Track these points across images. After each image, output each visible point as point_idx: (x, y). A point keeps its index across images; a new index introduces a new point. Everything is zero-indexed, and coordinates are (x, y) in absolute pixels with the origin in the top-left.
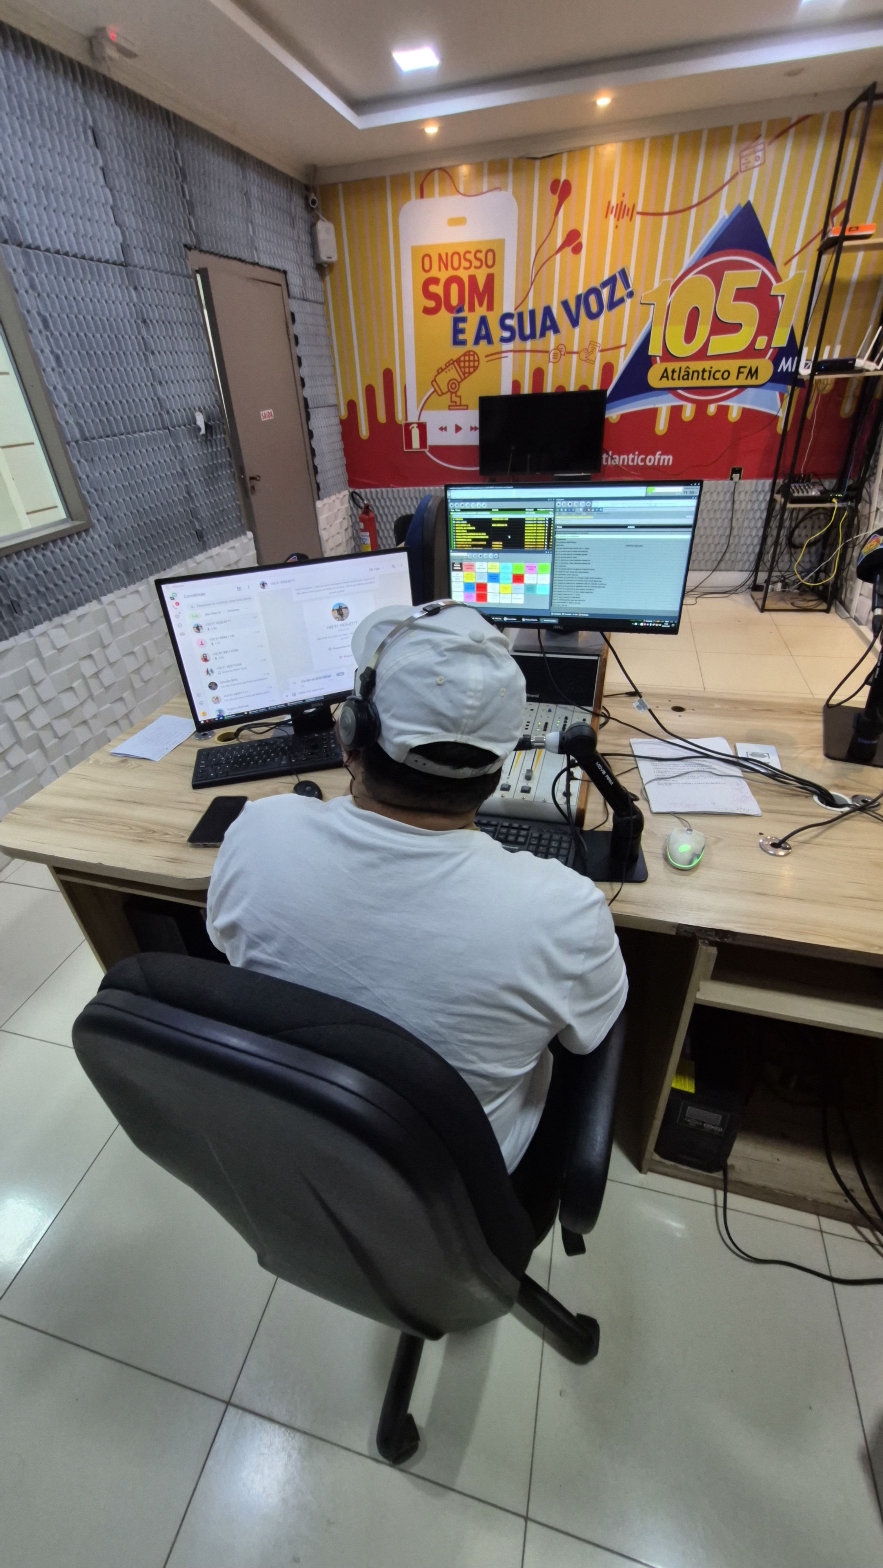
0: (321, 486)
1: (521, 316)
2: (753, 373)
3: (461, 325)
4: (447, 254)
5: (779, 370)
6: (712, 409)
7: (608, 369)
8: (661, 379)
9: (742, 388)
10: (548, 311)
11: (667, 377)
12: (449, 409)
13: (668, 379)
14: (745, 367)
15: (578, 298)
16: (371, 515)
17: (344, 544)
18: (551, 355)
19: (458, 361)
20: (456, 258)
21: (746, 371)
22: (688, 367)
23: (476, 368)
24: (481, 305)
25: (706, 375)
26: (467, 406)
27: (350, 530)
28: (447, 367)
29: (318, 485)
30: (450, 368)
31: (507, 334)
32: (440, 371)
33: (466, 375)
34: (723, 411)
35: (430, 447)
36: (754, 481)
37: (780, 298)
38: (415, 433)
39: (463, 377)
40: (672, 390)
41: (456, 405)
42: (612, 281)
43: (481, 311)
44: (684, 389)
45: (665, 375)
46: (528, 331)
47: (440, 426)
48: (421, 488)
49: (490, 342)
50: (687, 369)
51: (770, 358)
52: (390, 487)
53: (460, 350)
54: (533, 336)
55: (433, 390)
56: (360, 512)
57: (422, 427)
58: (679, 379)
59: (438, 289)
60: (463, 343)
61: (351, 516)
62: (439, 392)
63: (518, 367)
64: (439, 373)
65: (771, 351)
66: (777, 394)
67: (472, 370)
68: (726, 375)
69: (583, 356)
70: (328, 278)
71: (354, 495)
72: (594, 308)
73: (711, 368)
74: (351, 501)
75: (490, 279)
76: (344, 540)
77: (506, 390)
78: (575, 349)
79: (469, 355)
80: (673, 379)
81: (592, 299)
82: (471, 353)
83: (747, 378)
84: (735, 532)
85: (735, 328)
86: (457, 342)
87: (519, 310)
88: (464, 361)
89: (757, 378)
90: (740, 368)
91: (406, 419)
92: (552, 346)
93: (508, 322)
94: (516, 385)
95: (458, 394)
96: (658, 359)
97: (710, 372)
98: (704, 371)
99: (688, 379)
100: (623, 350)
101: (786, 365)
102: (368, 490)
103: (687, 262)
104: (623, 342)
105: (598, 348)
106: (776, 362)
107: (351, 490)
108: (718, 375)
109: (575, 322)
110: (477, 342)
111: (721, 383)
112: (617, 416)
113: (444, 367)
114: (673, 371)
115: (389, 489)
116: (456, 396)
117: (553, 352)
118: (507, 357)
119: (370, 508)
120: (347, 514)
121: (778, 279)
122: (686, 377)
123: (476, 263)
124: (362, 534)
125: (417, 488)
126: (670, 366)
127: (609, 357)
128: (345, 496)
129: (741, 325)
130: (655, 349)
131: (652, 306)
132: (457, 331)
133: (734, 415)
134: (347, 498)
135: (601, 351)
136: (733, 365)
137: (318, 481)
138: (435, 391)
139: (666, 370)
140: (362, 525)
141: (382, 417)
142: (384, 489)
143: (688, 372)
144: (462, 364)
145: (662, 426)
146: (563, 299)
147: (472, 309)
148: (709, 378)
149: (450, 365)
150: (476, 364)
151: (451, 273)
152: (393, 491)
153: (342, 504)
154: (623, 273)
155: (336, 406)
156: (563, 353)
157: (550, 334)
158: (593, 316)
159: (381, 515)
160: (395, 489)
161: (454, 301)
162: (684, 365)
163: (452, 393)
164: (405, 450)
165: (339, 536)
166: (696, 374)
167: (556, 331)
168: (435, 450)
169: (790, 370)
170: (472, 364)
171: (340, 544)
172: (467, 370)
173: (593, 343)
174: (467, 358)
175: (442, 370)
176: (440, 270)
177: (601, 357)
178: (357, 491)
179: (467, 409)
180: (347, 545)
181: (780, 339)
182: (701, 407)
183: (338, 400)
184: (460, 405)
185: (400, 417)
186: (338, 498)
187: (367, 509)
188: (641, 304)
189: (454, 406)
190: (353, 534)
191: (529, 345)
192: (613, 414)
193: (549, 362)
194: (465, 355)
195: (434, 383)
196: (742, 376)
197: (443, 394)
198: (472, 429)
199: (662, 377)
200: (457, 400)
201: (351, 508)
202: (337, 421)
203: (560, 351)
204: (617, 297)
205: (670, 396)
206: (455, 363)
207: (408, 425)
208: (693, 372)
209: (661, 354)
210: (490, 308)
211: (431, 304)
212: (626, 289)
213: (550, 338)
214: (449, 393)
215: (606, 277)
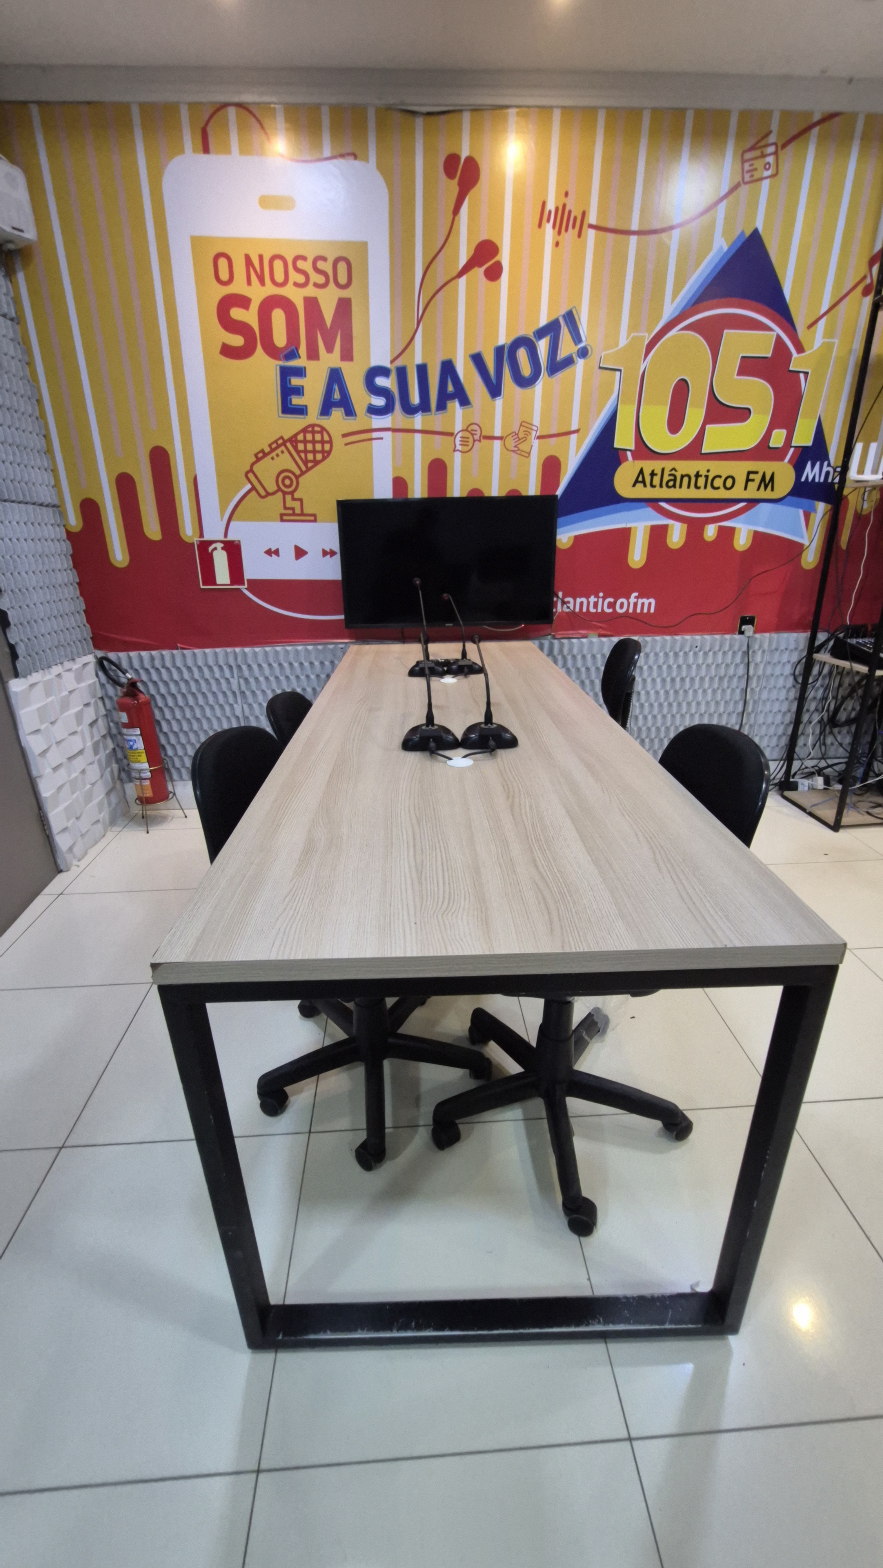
0: (21, 650)
1: (402, 373)
2: (768, 482)
3: (295, 381)
4: (261, 257)
5: (803, 479)
6: (711, 532)
7: (551, 466)
8: (634, 485)
9: (753, 502)
10: (448, 368)
11: (644, 482)
12: (282, 520)
13: (645, 486)
14: (756, 473)
15: (499, 351)
16: (142, 698)
17: (89, 752)
18: (458, 439)
19: (293, 440)
20: (278, 265)
21: (758, 478)
22: (674, 469)
23: (326, 454)
24: (330, 349)
25: (701, 481)
26: (315, 516)
27: (101, 723)
28: (272, 450)
29: (12, 648)
30: (278, 451)
31: (380, 402)
32: (260, 456)
33: (309, 465)
34: (727, 534)
35: (249, 581)
36: (775, 636)
37: (802, 376)
38: (221, 560)
39: (304, 468)
40: (653, 502)
41: (294, 514)
42: (551, 330)
43: (330, 359)
44: (668, 501)
45: (640, 479)
46: (415, 399)
47: (267, 549)
48: (238, 650)
49: (350, 412)
50: (673, 472)
51: (790, 462)
52: (177, 648)
53: (294, 424)
54: (424, 407)
55: (249, 486)
56: (120, 691)
57: (233, 550)
58: (661, 486)
59: (249, 317)
60: (301, 411)
61: (102, 698)
62: (263, 493)
63: (402, 456)
64: (258, 460)
65: (792, 450)
66: (801, 512)
67: (319, 457)
68: (729, 483)
69: (510, 443)
70: (21, 277)
71: (105, 663)
72: (526, 370)
73: (708, 471)
74: (101, 674)
75: (344, 307)
76: (89, 744)
77: (383, 491)
78: (498, 433)
79: (313, 433)
80: (652, 486)
81: (522, 354)
82: (317, 429)
83: (758, 489)
84: (750, 708)
85: (741, 414)
86: (287, 409)
87: (399, 363)
88: (305, 442)
89: (772, 489)
90: (749, 473)
91: (202, 535)
92: (458, 426)
93: (380, 381)
94: (399, 484)
95: (296, 495)
96: (629, 454)
97: (707, 477)
98: (698, 475)
99: (674, 486)
100: (574, 437)
101: (811, 472)
102: (133, 654)
103: (669, 310)
104: (574, 427)
105: (534, 433)
106: (799, 468)
107: (100, 654)
108: (718, 482)
109: (495, 390)
110: (326, 410)
111: (722, 494)
112: (569, 538)
113: (267, 450)
114: (653, 474)
115: (175, 652)
116: (293, 499)
117: (460, 435)
118: (382, 438)
119: (139, 685)
120: (94, 696)
121: (800, 349)
122: (671, 484)
123: (316, 278)
124: (125, 731)
125: (229, 650)
126: (649, 466)
127: (553, 447)
128: (85, 665)
129: (749, 410)
130: (623, 439)
131: (618, 373)
132: (288, 392)
133: (742, 541)
134: (92, 668)
135: (540, 437)
136: (739, 469)
137: (12, 642)
138: (253, 488)
139: (641, 472)
140: (124, 718)
141: (153, 529)
142: (166, 653)
143: (675, 476)
144: (301, 447)
145: (637, 555)
146: (474, 351)
147: (313, 355)
148: (705, 487)
149: (278, 446)
150: (327, 447)
151: (270, 290)
152: (184, 656)
153: (79, 679)
154: (570, 318)
155: (58, 507)
156: (477, 437)
157: (454, 406)
158: (524, 382)
159: (163, 696)
160: (185, 652)
161: (280, 339)
162: (668, 465)
163: (284, 493)
164: (202, 587)
165: (77, 738)
166: (686, 480)
167: (465, 401)
168: (257, 586)
169: (817, 480)
170: (318, 447)
171: (81, 752)
172: (310, 457)
173: (526, 425)
174: (309, 437)
175: (265, 455)
176: (249, 282)
177: (540, 446)
178: (112, 656)
179: (315, 521)
180: (96, 753)
181: (804, 437)
182: (695, 528)
183: (60, 494)
184: (302, 514)
185: (188, 531)
186: (69, 670)
187: (132, 689)
188: (600, 368)
189: (288, 515)
190: (109, 728)
191: (418, 421)
192: (565, 537)
193: (455, 450)
194: (304, 431)
195: (251, 476)
196: (752, 486)
197: (268, 494)
198: (325, 553)
199: (636, 481)
200: (297, 505)
201: (102, 686)
202: (61, 533)
203: (473, 435)
204: (562, 354)
205: (649, 511)
206: (288, 445)
207: (205, 545)
208: (682, 477)
209: (633, 448)
210: (347, 355)
211: (237, 341)
212: (576, 344)
213: (454, 412)
214: (280, 494)
215: (543, 321)
